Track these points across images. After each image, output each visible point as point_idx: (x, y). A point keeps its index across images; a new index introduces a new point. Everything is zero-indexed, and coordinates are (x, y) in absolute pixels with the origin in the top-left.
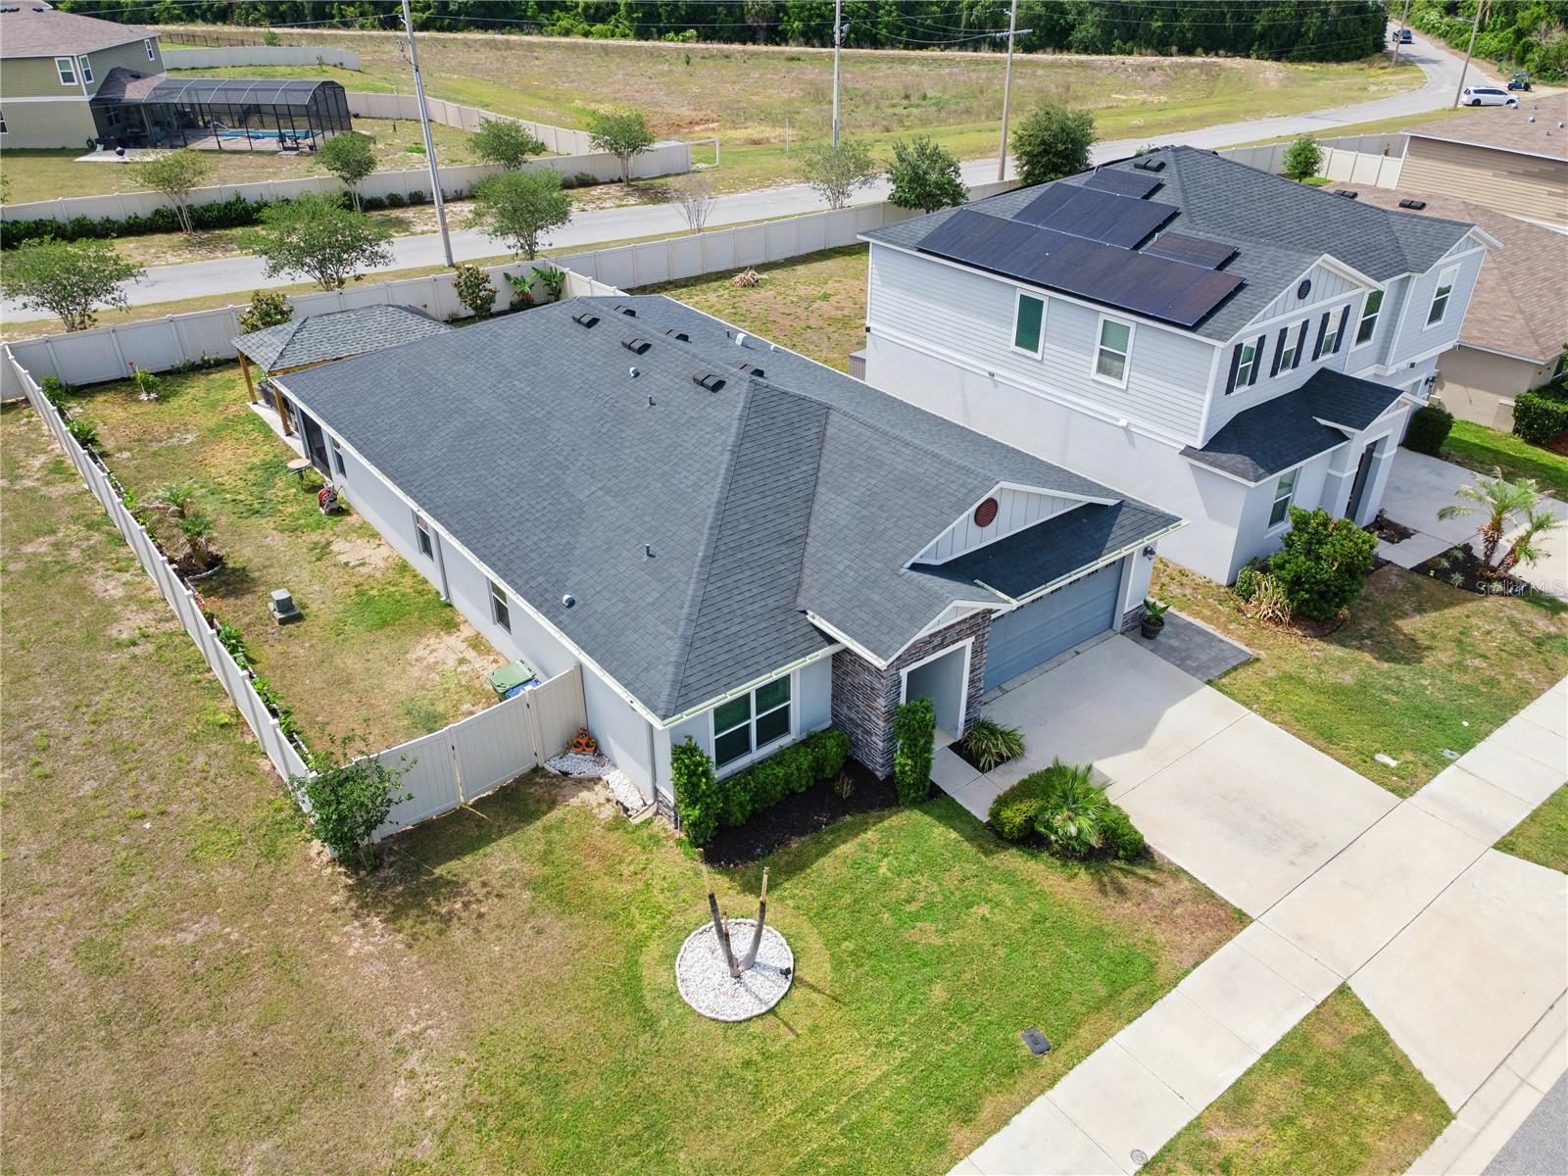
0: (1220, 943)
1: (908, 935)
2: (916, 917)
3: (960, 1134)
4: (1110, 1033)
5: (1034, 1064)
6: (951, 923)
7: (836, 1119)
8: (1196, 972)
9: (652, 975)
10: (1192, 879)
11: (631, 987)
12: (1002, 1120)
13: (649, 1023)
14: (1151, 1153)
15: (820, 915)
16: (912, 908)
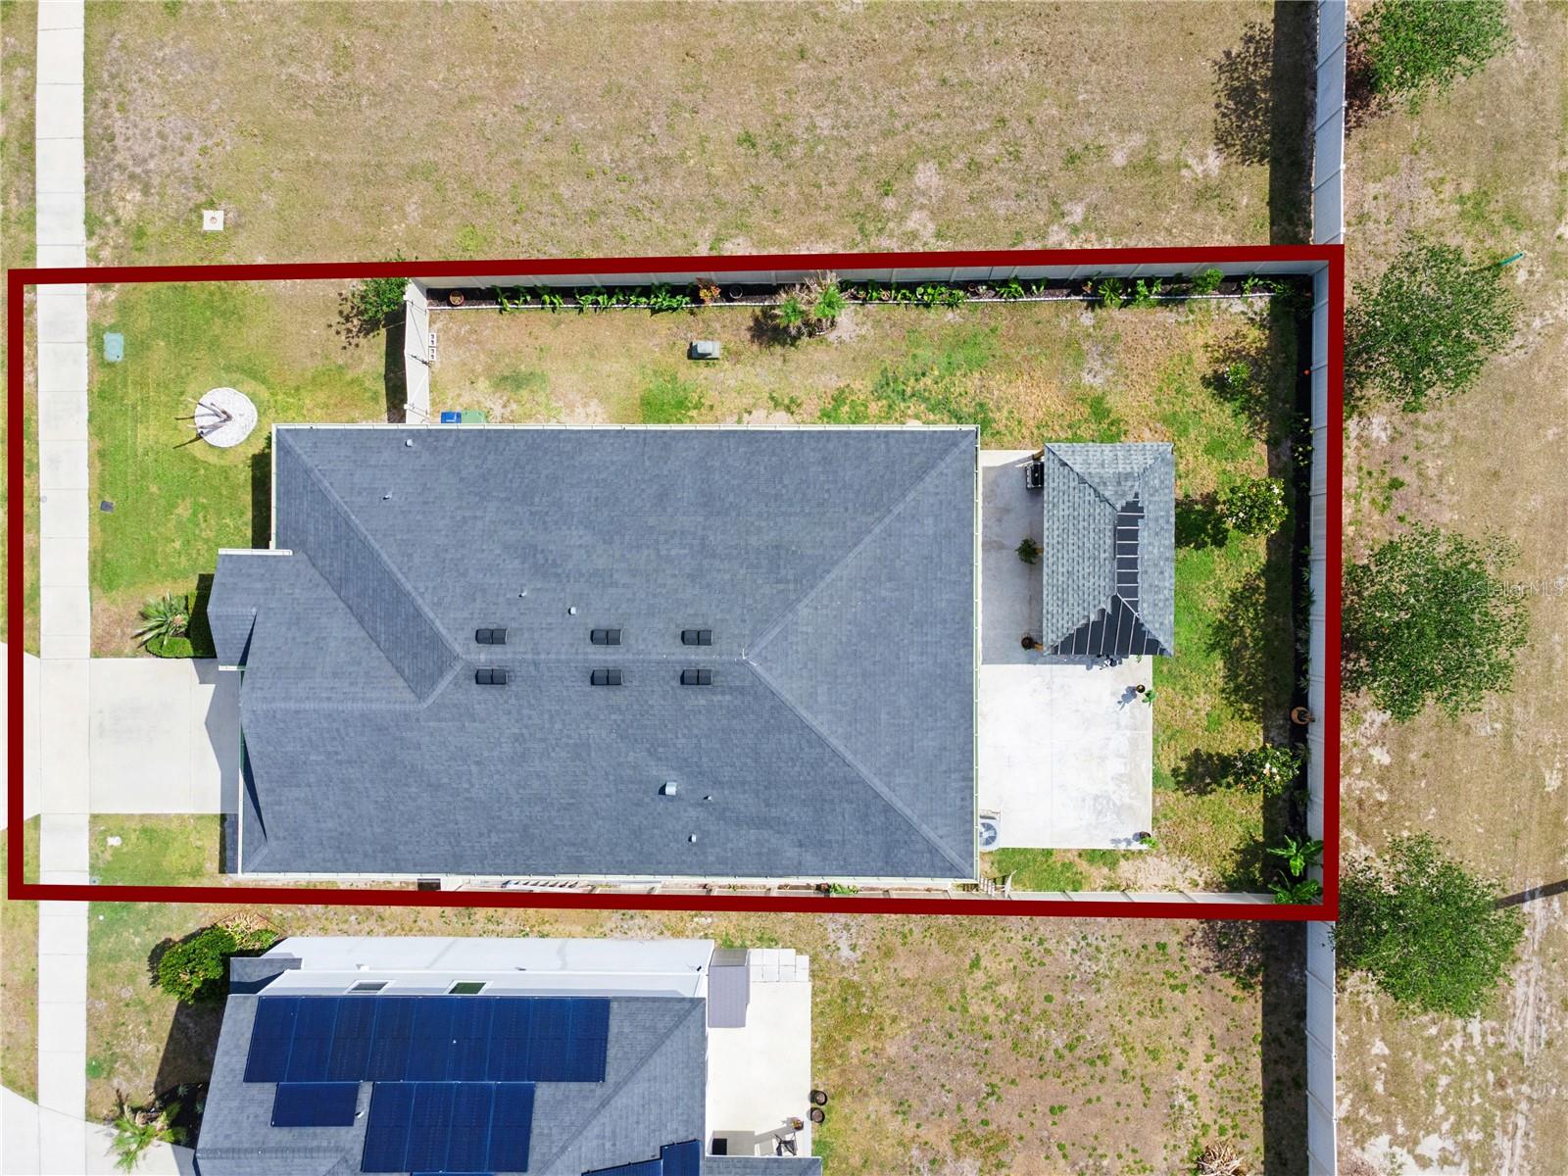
0: (93, 630)
1: (188, 501)
2: (195, 514)
3: (98, 444)
4: (91, 539)
5: (100, 497)
6: (181, 526)
7: (134, 408)
8: (89, 605)
9: (252, 385)
10: (127, 657)
11: (253, 374)
12: (91, 466)
13: (228, 369)
14: (42, 505)
15: (225, 472)
16: (200, 516)
